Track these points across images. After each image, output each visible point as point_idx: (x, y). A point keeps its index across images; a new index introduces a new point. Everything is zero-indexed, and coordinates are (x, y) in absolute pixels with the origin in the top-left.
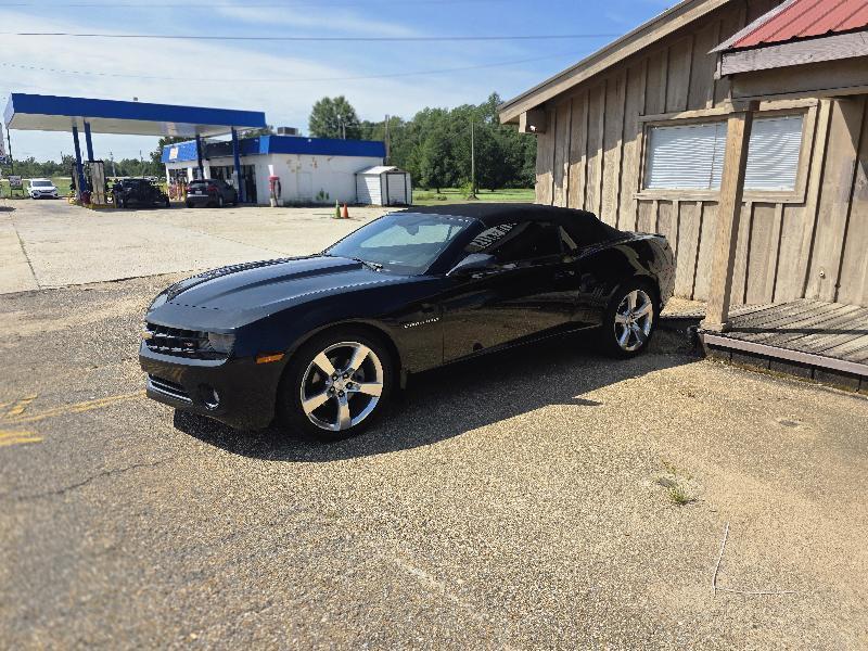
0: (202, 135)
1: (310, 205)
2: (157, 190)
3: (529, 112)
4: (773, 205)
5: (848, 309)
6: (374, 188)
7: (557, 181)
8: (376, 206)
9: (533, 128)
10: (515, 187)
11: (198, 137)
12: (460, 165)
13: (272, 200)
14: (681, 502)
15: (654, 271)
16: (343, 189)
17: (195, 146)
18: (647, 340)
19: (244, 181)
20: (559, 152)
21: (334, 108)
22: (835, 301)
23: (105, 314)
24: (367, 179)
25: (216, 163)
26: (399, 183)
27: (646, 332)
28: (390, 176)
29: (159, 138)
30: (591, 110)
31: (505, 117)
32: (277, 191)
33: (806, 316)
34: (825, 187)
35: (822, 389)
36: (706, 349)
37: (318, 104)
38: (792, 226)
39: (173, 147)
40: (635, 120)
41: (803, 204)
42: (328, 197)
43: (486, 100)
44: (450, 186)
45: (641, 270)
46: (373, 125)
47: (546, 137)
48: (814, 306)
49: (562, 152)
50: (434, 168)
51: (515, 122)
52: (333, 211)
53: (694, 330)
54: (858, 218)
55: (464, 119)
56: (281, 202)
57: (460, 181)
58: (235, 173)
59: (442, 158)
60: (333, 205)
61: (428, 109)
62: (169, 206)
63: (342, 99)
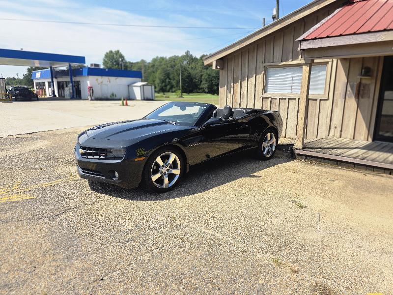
0: (53, 67)
1: (107, 99)
2: (31, 92)
3: (217, 61)
4: (316, 100)
5: (346, 140)
6: (137, 92)
7: (229, 89)
8: (139, 100)
9: (218, 67)
10: (198, 93)
11: (51, 67)
12: (174, 83)
13: (89, 97)
14: (301, 207)
15: (276, 125)
16: (123, 92)
17: (50, 72)
18: (274, 153)
19: (74, 88)
20: (229, 78)
21: (115, 55)
22: (341, 137)
23: (32, 148)
24: (134, 88)
25: (61, 80)
26: (149, 90)
27: (274, 150)
28: (145, 87)
29: (27, 67)
30: (243, 62)
31: (206, 63)
32: (91, 93)
33: (331, 143)
34: (336, 93)
35: (341, 169)
36: (296, 156)
37: (107, 53)
38: (324, 108)
39: (38, 72)
40: (261, 66)
41: (328, 99)
42: (116, 96)
43: (184, 54)
44: (169, 91)
45: (271, 125)
46: (132, 63)
47: (224, 71)
48: (333, 139)
49: (230, 79)
50: (162, 83)
51: (210, 65)
52: (120, 102)
53: (291, 148)
54: (348, 105)
55: (174, 62)
56: (93, 98)
57: (174, 89)
58: (71, 84)
59: (165, 79)
60: (120, 100)
61: (157, 57)
62: (38, 100)
63: (118, 51)
